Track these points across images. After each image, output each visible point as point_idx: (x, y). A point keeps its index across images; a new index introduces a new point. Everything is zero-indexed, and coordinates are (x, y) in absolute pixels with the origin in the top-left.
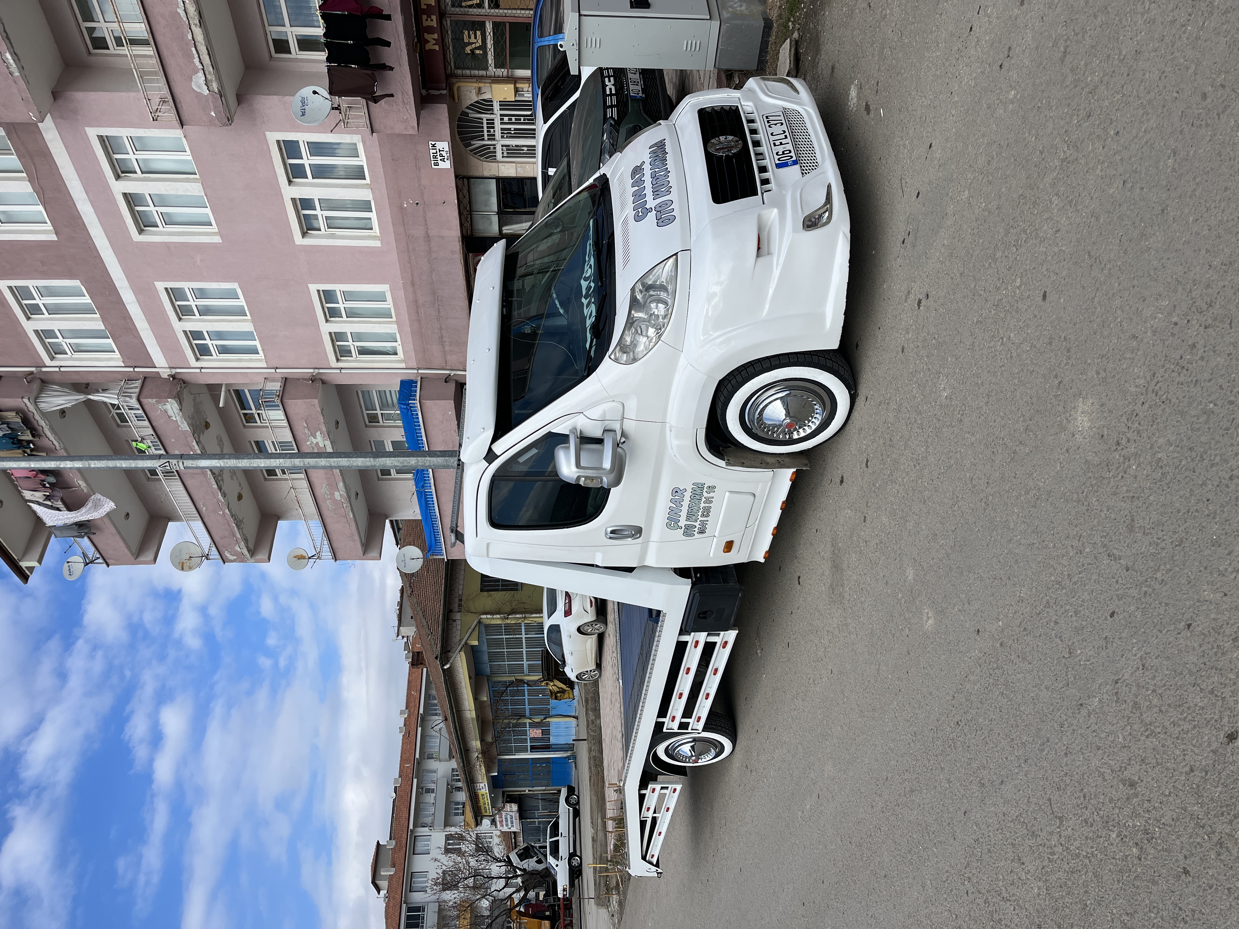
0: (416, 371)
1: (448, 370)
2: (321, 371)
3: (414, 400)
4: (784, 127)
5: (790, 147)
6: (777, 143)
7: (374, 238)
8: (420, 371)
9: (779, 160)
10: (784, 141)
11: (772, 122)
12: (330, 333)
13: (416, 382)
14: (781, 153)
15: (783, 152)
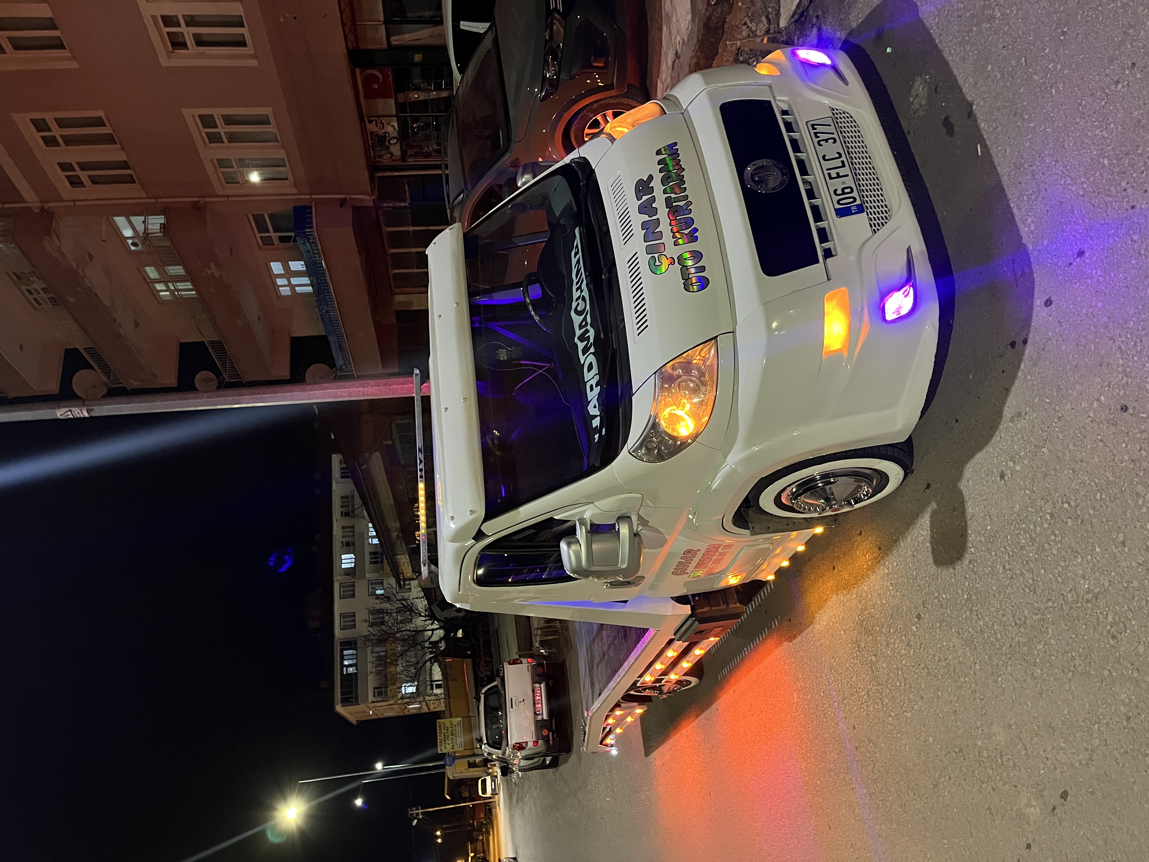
0: (309, 197)
1: (343, 194)
2: (207, 199)
3: (311, 228)
4: (838, 147)
5: (849, 182)
6: (833, 174)
7: (251, 57)
8: (313, 197)
9: (838, 202)
10: (842, 171)
11: (822, 137)
12: (212, 160)
13: (311, 208)
14: (839, 192)
15: (843, 189)
